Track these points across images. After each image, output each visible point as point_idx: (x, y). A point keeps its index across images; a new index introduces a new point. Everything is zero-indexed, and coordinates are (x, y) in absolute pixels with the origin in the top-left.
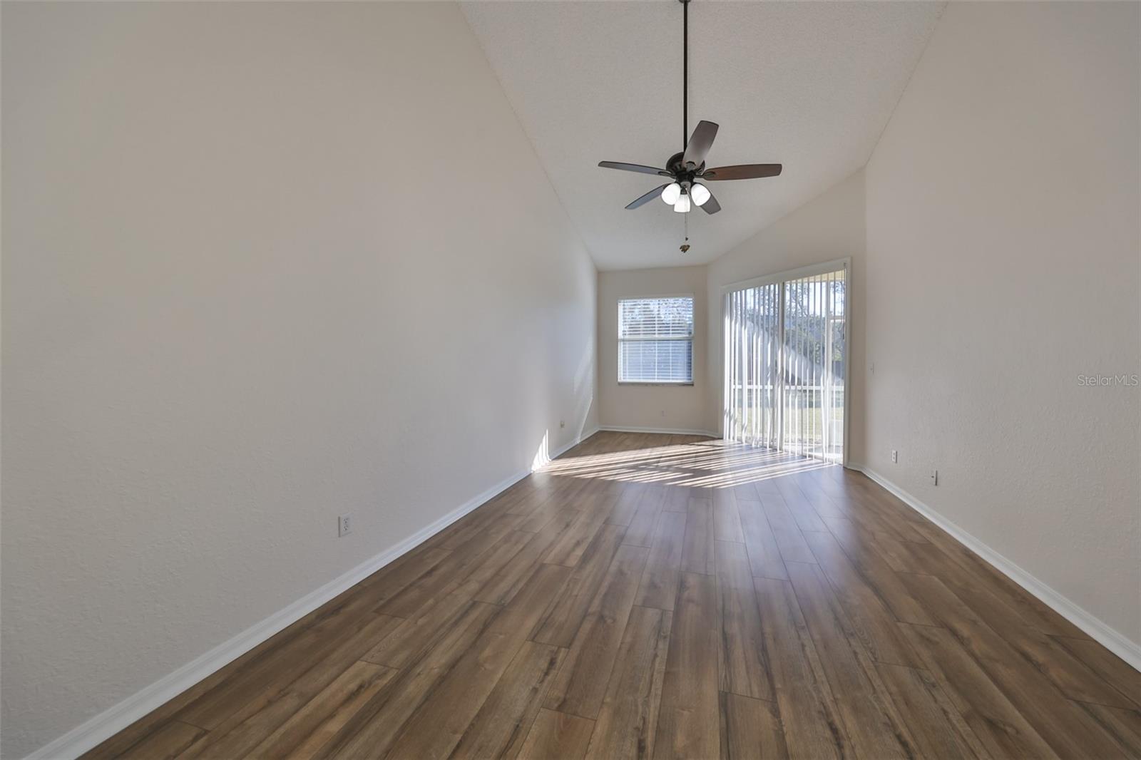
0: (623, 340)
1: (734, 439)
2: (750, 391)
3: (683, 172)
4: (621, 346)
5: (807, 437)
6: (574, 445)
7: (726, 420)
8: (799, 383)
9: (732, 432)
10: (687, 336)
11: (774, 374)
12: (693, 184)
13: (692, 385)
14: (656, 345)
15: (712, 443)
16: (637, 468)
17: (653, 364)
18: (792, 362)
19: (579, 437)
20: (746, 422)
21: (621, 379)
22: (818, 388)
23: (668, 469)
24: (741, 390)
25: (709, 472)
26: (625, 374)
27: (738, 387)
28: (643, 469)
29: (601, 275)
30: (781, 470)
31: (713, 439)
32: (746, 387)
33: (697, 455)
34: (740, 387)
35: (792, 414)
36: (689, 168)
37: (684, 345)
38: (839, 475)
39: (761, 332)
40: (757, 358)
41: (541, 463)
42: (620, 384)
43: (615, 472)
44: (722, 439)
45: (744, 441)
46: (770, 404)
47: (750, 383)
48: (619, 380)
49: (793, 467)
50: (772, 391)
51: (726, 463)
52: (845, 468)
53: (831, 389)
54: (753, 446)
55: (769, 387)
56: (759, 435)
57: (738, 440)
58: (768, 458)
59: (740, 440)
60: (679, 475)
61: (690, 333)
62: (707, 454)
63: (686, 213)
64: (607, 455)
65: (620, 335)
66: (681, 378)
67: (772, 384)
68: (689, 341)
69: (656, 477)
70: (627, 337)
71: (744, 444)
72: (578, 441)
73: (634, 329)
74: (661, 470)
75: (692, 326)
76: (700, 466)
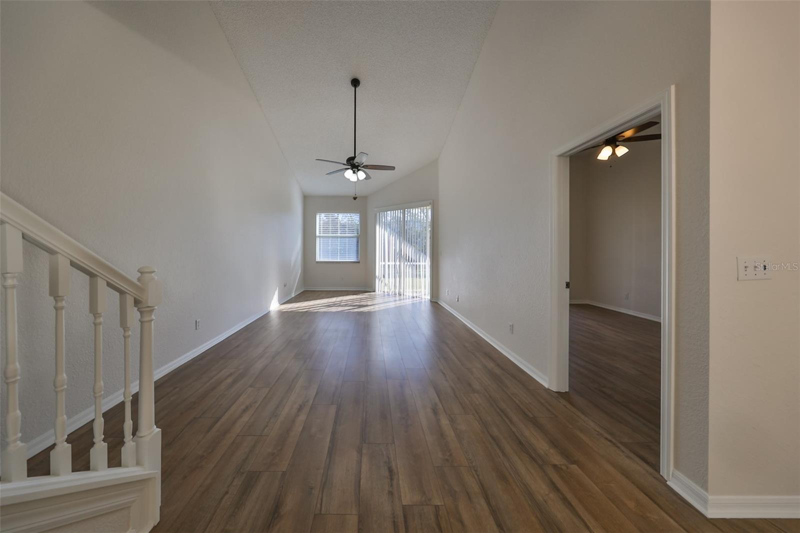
0: (319, 237)
1: (381, 291)
2: (389, 265)
3: (353, 164)
4: (318, 240)
5: (415, 290)
6: (291, 298)
7: (377, 281)
8: (411, 261)
9: (380, 287)
10: (356, 235)
11: (400, 256)
12: (358, 170)
13: (359, 262)
14: (339, 240)
15: (369, 294)
16: (329, 306)
17: (336, 251)
18: (409, 251)
19: (294, 293)
20: (387, 282)
21: (318, 259)
22: (420, 263)
23: (346, 305)
24: (384, 266)
25: (367, 306)
26: (320, 257)
27: (383, 263)
28: (332, 306)
29: (306, 199)
30: (402, 303)
31: (370, 292)
32: (387, 263)
33: (361, 299)
34: (384, 263)
35: (409, 280)
36: (357, 164)
37: (355, 240)
38: (428, 304)
39: (394, 234)
40: (392, 248)
41: (275, 306)
42: (318, 262)
43: (318, 308)
44: (375, 291)
45: (386, 292)
46: (398, 274)
47: (389, 261)
48: (317, 260)
49: (408, 302)
50: (400, 265)
51: (376, 302)
52: (431, 301)
53: (426, 263)
54: (390, 294)
55: (398, 263)
56: (393, 289)
57: (383, 292)
58: (397, 298)
59: (384, 292)
60: (351, 308)
61: (358, 233)
62: (366, 298)
63: (355, 182)
64: (312, 301)
65: (317, 234)
66: (353, 259)
67: (400, 261)
68: (358, 238)
69: (340, 309)
70: (322, 235)
71: (386, 293)
72: (293, 296)
73: (326, 230)
74: (342, 306)
75: (359, 226)
76: (362, 303)
